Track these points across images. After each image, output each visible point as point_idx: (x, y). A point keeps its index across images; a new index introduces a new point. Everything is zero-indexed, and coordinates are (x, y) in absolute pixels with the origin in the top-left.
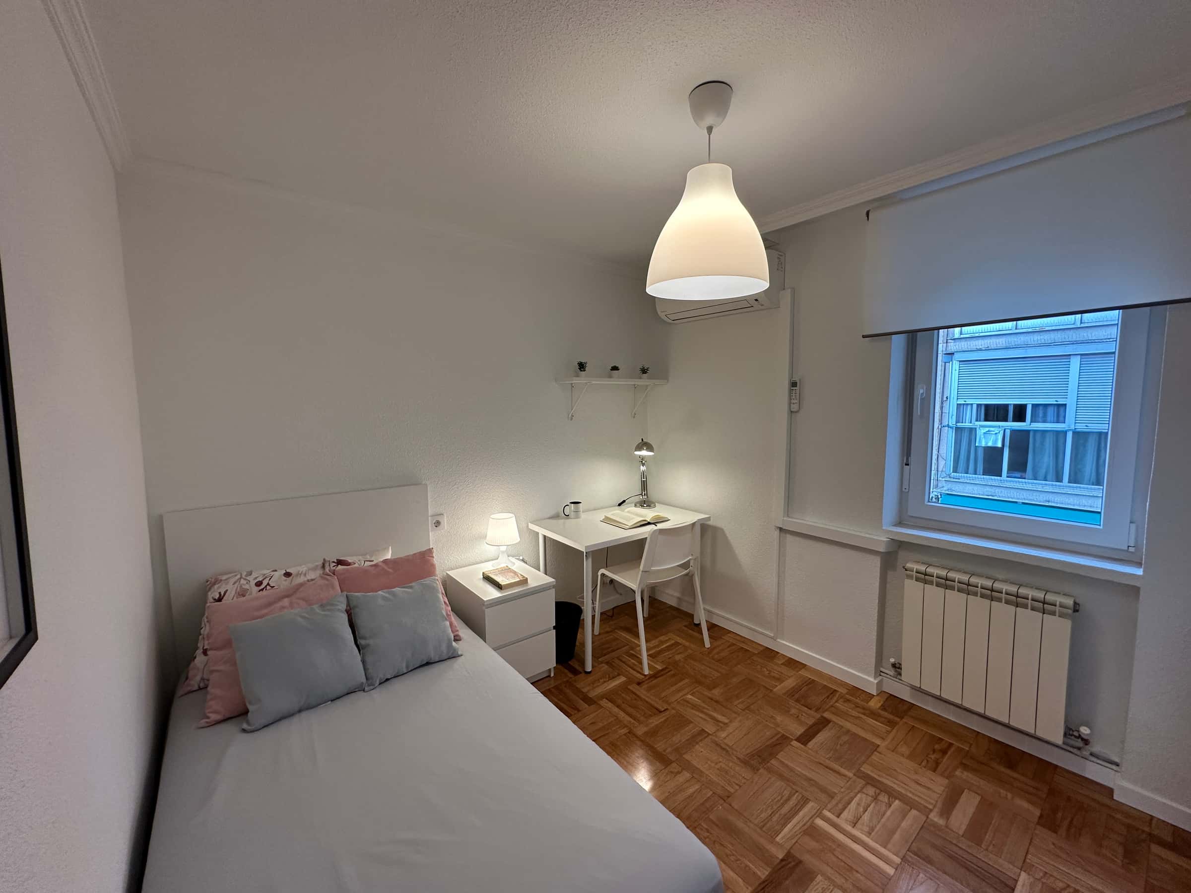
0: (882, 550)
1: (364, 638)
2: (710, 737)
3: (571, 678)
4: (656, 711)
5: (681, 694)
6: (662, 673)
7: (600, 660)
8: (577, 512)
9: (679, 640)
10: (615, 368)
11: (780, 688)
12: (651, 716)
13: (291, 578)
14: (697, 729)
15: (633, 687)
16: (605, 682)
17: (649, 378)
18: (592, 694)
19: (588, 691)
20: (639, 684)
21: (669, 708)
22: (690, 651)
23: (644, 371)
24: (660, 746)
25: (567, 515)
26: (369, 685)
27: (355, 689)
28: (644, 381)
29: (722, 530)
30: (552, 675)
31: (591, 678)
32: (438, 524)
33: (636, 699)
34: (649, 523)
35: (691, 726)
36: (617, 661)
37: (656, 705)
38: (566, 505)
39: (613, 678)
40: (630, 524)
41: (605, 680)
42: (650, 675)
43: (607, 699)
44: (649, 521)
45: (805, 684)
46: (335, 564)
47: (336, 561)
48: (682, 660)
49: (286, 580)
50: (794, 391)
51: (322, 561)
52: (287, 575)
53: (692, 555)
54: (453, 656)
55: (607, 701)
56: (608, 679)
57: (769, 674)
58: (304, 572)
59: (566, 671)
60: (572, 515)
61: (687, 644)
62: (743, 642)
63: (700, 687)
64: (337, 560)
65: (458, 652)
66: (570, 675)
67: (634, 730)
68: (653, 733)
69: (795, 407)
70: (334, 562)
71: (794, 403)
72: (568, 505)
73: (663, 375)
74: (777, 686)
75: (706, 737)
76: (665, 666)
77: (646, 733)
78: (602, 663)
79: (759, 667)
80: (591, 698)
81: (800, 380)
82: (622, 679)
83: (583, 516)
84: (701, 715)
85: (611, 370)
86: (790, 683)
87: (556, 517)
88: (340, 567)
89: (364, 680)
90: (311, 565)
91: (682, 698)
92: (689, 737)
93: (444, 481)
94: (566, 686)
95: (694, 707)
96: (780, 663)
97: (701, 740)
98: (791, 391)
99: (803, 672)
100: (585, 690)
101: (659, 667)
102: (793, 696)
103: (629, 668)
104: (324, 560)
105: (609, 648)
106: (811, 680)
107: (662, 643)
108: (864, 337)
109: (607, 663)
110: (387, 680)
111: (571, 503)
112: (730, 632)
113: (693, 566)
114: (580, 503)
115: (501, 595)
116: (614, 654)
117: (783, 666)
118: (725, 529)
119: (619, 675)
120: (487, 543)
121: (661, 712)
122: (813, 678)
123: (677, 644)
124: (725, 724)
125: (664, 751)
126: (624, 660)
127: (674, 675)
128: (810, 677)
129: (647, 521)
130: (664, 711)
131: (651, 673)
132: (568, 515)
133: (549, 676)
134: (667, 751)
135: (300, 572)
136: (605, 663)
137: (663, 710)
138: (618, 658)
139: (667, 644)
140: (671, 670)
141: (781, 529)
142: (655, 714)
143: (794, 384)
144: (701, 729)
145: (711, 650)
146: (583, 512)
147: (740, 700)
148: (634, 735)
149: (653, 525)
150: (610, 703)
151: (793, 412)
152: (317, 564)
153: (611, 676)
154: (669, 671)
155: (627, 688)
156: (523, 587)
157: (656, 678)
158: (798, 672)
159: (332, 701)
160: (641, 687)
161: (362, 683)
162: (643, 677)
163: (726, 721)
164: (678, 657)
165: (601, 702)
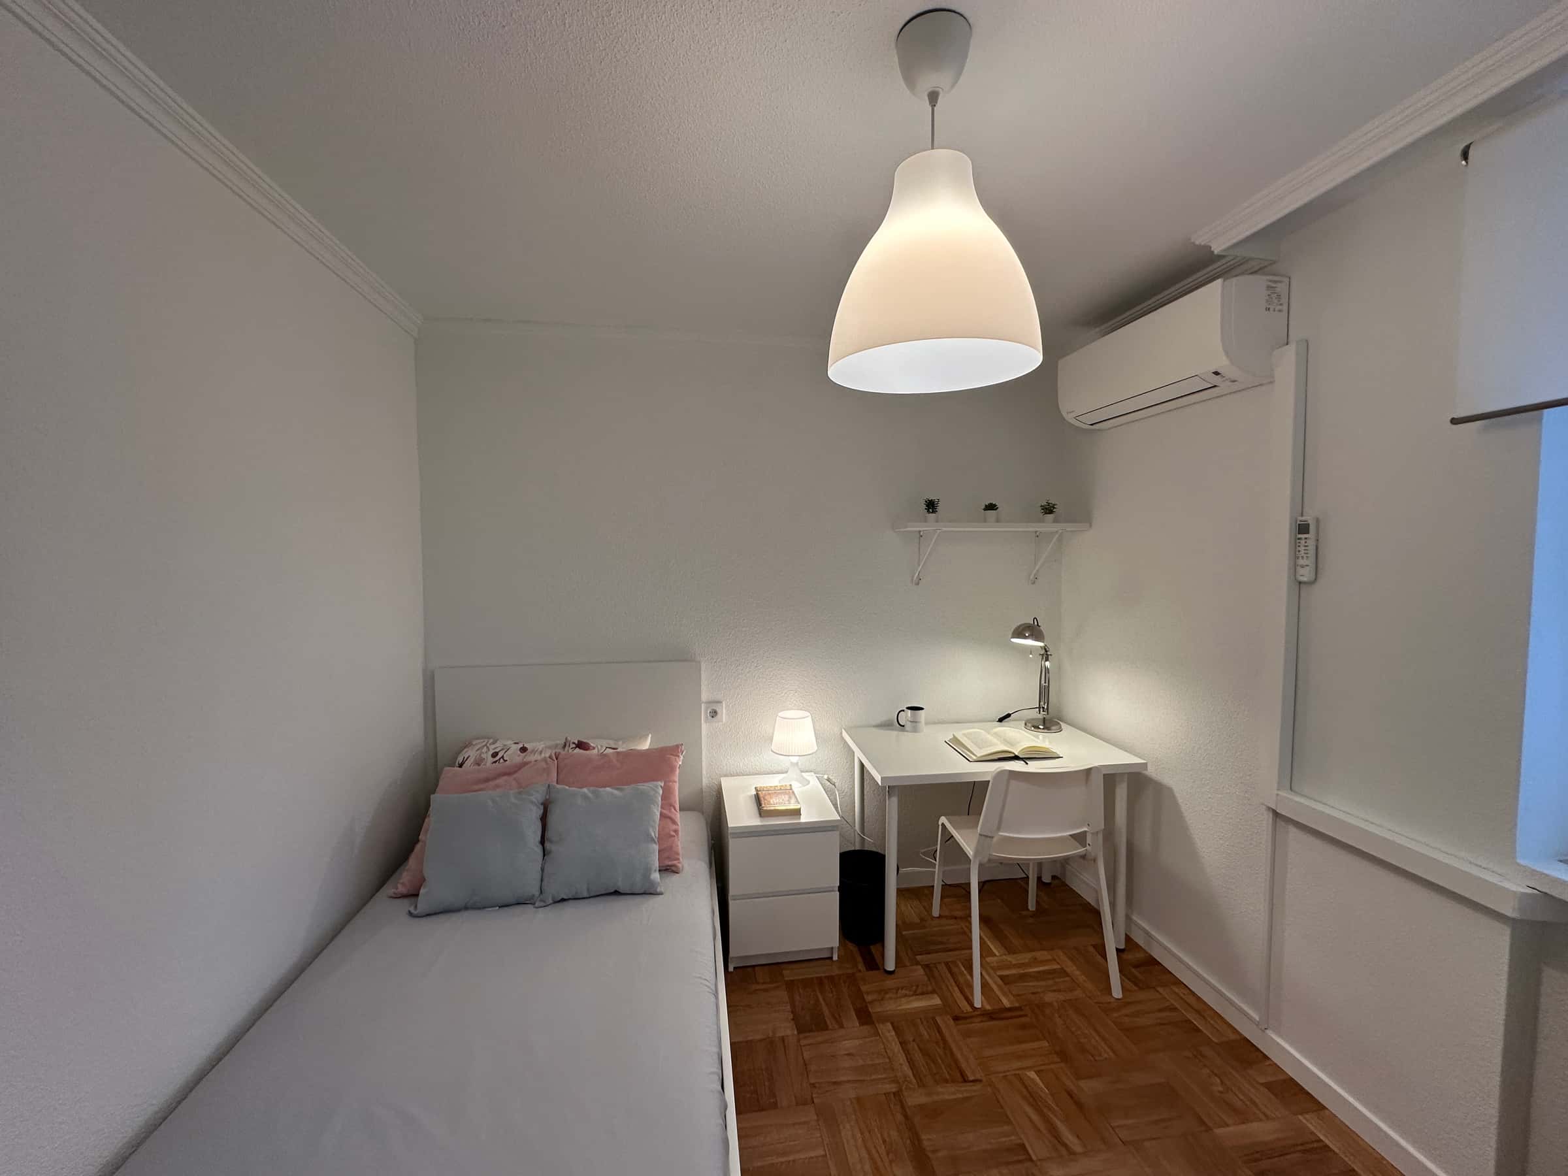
0: (1509, 912)
1: (551, 842)
2: (1028, 1164)
3: (860, 971)
4: (959, 1075)
5: (1018, 1064)
6: (1009, 1014)
7: (919, 957)
8: (914, 722)
9: (1071, 968)
10: (991, 507)
11: (1231, 1132)
12: (946, 1081)
13: (525, 754)
14: (1013, 1138)
15: (945, 1022)
16: (906, 996)
17: (1056, 521)
18: (875, 1009)
19: (871, 1002)
20: (956, 1019)
21: (984, 1079)
22: (1078, 993)
23: (1049, 509)
24: (929, 1139)
25: (903, 724)
26: (541, 901)
27: (527, 900)
28: (1048, 526)
29: (1170, 790)
30: (835, 958)
31: (890, 983)
32: (714, 713)
33: (937, 1043)
34: (1016, 758)
35: (1006, 1128)
36: (943, 968)
37: (964, 1065)
38: (901, 711)
39: (922, 994)
40: (980, 753)
41: (907, 992)
42: (985, 1010)
43: (892, 1024)
44: (1017, 754)
45: (1300, 1148)
46: (574, 746)
47: (576, 742)
48: (1055, 1004)
49: (519, 756)
50: (1303, 542)
51: (564, 741)
52: (523, 750)
53: (1089, 825)
54: (650, 892)
55: (891, 1028)
56: (911, 993)
57: (1221, 1092)
58: (540, 749)
59: (859, 959)
60: (908, 726)
61: (1082, 978)
62: (1198, 1012)
63: (1062, 1065)
64: (578, 741)
65: (657, 888)
66: (861, 966)
67: (905, 1094)
68: (933, 1112)
69: (1305, 574)
70: (574, 743)
71: (1302, 567)
72: (903, 711)
73: (1082, 515)
74: (1228, 1125)
75: (1020, 1162)
76: (1017, 1005)
77: (921, 1107)
78: (918, 963)
79: (1206, 1071)
80: (870, 1012)
81: (1318, 521)
82: (936, 1001)
83: (926, 731)
84: (1035, 1117)
85: (985, 510)
86: (1263, 1131)
87: (886, 725)
88: (577, 750)
89: (537, 894)
90: (549, 743)
91: (1017, 1072)
92: (989, 1147)
93: (724, 660)
94: (845, 982)
95: (1033, 1098)
96: (1262, 1080)
97: (1008, 1164)
98: (1295, 545)
99: (1310, 1122)
100: (869, 998)
101: (1006, 1003)
102: (1256, 1160)
103: (956, 989)
104: (566, 739)
105: (942, 943)
106: (1320, 1144)
107: (1035, 962)
108: (1454, 421)
109: (927, 967)
110: (563, 900)
111: (908, 708)
112: (1179, 983)
113: (1091, 844)
114: (922, 709)
115: (760, 824)
116: (943, 956)
117: (1262, 1089)
118: (1176, 790)
119: (933, 992)
120: (772, 751)
121: (965, 1080)
122: (1327, 1142)
123: (1063, 972)
124: (1071, 1153)
125: (934, 1151)
126: (955, 970)
127: (1023, 1027)
128: (1322, 1138)
129: (1014, 753)
130: (973, 1081)
131: (988, 1007)
132: (903, 726)
133: (831, 958)
134: (940, 1154)
135: (536, 749)
136: (922, 966)
137: (971, 1078)
138: (947, 964)
139: (1041, 969)
140: (1026, 1016)
141: (1276, 814)
142: (953, 1081)
143: (1303, 528)
144: (1019, 1141)
145: (1123, 1003)
146: (927, 723)
147: (1130, 1122)
148: (901, 1102)
149: (1022, 762)
150: (893, 1033)
151: (1305, 583)
152: (558, 742)
153: (919, 991)
154: (1020, 1016)
155: (934, 1019)
156: (790, 819)
157: (992, 1019)
158: (1295, 1114)
159: (499, 907)
160: (957, 1025)
161: (534, 895)
162: (970, 1009)
163: (1078, 1149)
164: (1049, 997)
165: (881, 1026)
